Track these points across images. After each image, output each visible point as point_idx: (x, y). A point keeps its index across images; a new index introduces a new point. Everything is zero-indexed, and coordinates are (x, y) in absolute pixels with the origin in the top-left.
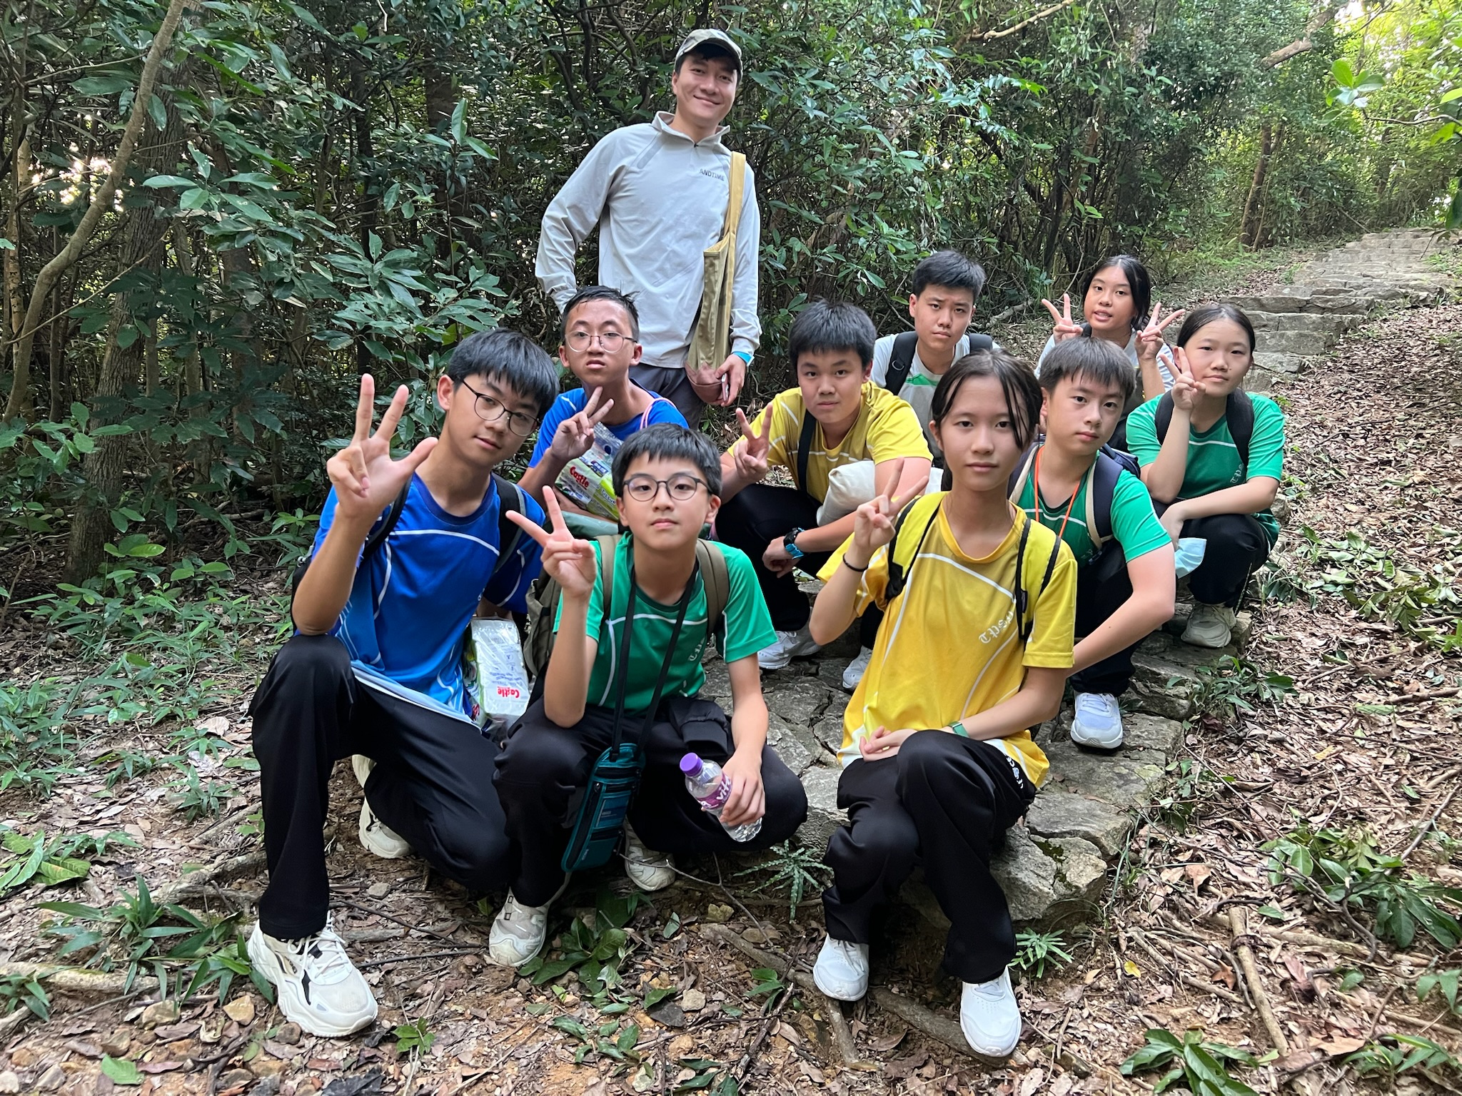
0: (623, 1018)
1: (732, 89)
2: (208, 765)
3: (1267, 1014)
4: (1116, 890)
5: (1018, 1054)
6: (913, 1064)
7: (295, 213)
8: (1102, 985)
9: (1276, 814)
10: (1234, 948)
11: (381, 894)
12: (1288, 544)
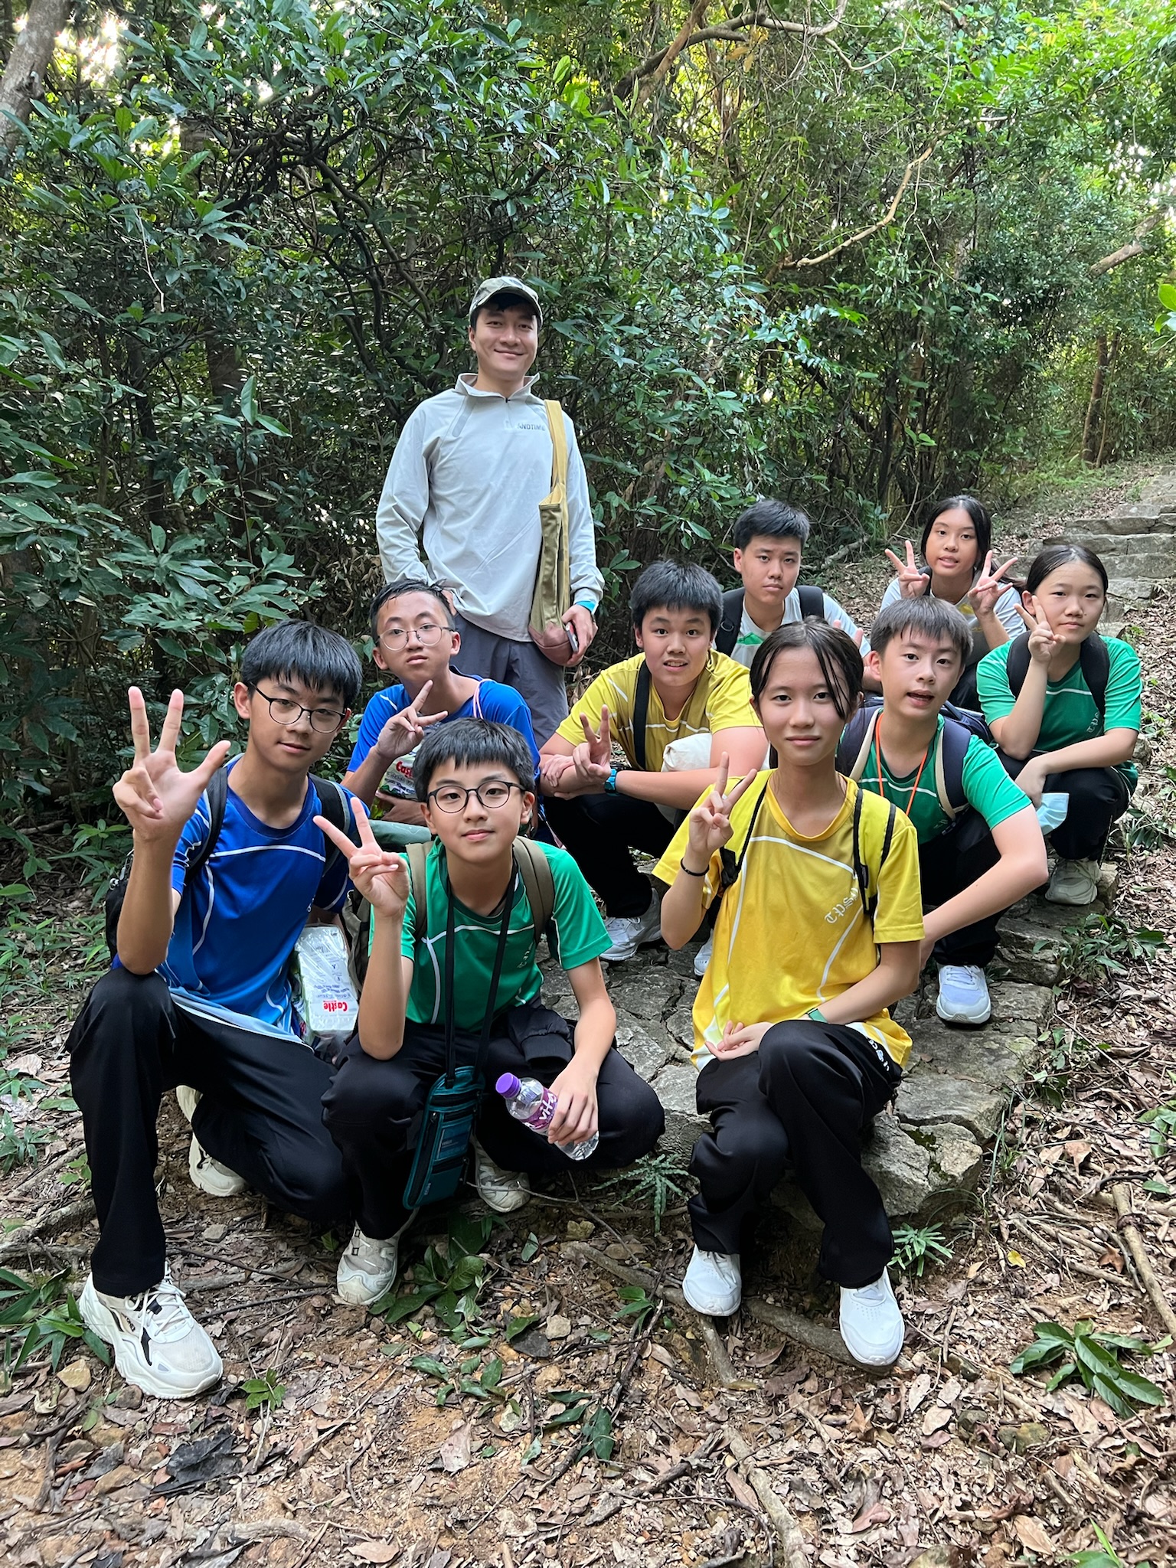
0: (485, 1352)
1: (533, 337)
2: (22, 1108)
3: (1158, 1298)
4: (994, 1175)
5: (903, 1361)
6: (794, 1379)
7: (77, 509)
8: (986, 1279)
9: (1155, 1080)
10: (1120, 1229)
11: (217, 1237)
12: (1151, 786)
